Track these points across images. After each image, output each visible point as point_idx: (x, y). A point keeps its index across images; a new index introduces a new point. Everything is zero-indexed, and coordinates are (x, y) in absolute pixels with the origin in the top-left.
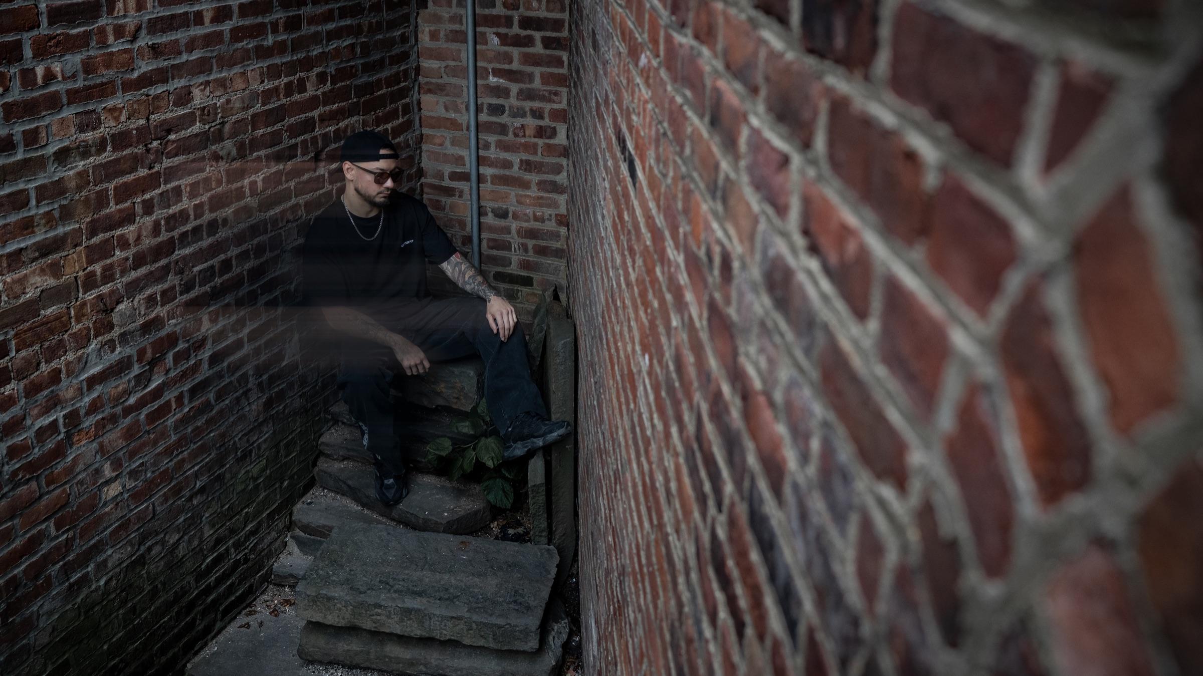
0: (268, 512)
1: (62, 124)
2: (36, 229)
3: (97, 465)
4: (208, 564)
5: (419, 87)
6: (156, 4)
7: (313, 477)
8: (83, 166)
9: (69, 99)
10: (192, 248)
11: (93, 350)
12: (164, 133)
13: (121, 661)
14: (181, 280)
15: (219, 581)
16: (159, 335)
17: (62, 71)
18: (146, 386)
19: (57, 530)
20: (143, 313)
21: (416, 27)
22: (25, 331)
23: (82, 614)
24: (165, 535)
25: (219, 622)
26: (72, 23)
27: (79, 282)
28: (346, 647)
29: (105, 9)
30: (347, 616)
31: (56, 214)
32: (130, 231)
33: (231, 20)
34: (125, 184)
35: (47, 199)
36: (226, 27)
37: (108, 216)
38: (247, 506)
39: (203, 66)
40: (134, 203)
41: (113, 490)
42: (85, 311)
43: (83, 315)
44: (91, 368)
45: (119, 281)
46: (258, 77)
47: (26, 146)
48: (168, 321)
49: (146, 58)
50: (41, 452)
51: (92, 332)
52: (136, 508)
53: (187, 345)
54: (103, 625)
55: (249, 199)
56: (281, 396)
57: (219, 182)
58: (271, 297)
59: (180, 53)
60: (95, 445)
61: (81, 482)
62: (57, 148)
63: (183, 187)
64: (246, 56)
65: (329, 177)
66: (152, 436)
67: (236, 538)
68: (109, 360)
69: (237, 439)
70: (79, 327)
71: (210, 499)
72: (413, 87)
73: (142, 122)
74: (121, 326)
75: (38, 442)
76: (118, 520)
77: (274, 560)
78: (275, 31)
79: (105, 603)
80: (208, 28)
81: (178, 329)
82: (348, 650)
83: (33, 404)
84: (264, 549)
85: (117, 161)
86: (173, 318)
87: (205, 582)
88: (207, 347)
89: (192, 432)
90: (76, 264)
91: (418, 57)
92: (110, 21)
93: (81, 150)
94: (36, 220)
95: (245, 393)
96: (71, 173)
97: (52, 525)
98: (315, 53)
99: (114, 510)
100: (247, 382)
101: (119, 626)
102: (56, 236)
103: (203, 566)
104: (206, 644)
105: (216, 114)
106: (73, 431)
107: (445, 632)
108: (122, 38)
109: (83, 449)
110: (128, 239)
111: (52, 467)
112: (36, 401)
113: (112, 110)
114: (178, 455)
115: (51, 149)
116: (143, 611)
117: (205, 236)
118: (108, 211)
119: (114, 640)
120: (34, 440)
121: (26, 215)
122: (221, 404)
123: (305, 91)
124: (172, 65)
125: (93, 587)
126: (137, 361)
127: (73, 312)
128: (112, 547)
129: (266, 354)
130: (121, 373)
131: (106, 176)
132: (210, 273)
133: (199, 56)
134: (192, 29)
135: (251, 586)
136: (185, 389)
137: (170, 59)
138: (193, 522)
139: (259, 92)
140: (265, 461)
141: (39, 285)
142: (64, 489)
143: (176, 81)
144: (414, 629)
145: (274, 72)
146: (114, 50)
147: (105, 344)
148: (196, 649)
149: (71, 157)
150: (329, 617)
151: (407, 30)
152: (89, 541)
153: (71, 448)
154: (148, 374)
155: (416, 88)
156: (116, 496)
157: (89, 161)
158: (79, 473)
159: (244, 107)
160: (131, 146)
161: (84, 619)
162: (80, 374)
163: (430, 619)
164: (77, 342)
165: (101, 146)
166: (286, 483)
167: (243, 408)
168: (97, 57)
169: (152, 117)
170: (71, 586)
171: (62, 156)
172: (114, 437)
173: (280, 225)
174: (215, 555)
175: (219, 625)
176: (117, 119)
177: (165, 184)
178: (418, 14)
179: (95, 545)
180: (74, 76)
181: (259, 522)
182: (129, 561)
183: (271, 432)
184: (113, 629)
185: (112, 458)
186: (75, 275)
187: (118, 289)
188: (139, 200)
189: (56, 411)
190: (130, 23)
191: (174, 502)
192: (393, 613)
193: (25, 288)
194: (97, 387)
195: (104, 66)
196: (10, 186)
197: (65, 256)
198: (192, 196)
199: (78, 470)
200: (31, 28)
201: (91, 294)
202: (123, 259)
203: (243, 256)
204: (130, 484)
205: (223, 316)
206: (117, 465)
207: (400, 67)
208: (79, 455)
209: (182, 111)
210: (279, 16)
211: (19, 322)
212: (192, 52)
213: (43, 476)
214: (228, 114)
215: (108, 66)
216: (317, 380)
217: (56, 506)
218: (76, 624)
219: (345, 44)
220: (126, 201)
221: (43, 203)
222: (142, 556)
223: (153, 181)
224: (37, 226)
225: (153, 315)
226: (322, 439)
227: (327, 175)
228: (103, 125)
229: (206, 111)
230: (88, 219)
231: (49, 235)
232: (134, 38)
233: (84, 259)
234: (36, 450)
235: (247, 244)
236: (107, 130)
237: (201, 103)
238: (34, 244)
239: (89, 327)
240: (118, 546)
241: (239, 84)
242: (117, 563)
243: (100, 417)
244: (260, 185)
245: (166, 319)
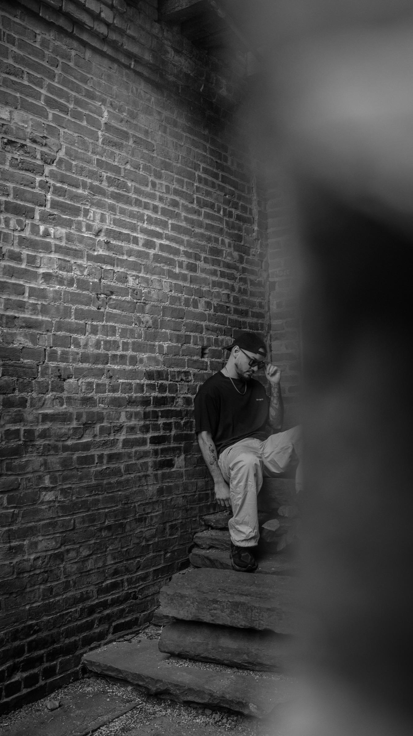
0: (154, 568)
1: (50, 260)
2: (26, 310)
3: (40, 473)
4: (107, 584)
5: (271, 337)
6: (112, 223)
7: (188, 560)
8: (59, 288)
9: (56, 249)
10: (119, 367)
11: (49, 398)
12: (108, 293)
13: (37, 624)
14: (110, 383)
15: (115, 602)
16: (92, 410)
17: (54, 233)
18: (79, 439)
19: (9, 503)
20: (83, 391)
21: (269, 302)
22: (9, 365)
23: (15, 573)
24: (80, 546)
25: (111, 634)
26: (64, 212)
27: (47, 353)
28: (192, 640)
29: (83, 213)
30: (194, 611)
31: (39, 307)
32: (82, 338)
33: (155, 249)
34: (82, 309)
35: (35, 297)
36: (152, 252)
37: (70, 323)
38: (140, 557)
39: (135, 266)
40: (86, 324)
41: (49, 496)
42: (47, 372)
43: (46, 374)
44: (46, 409)
45: (71, 364)
46: (168, 287)
47: (28, 262)
48: (99, 404)
49: (103, 247)
50: (6, 446)
51: (50, 387)
52: (62, 516)
53: (109, 425)
54: (28, 590)
55: (158, 354)
56: (169, 490)
57: (140, 336)
58: (168, 422)
59: (123, 254)
60: (41, 459)
61: (29, 480)
62: (45, 271)
63: (117, 328)
64: (161, 272)
65: (210, 364)
66: (80, 473)
67: (130, 576)
68: (58, 410)
69: (137, 505)
70: (42, 379)
71: (114, 537)
72: (267, 336)
73: (96, 280)
74: (69, 392)
75: (6, 438)
76: (49, 519)
77: (155, 607)
78: (181, 266)
79: (32, 574)
80: (140, 248)
81: (105, 412)
82: (193, 642)
83: (7, 412)
84: (149, 596)
85: (78, 294)
86: (102, 404)
87: (104, 597)
88: (123, 433)
89: (107, 484)
90: (46, 342)
91: (270, 319)
92: (85, 220)
93: (59, 279)
94: (26, 305)
95: (146, 476)
96: (51, 289)
97: (5, 498)
98: (204, 289)
99: (47, 510)
100: (147, 470)
101: (39, 597)
102: (37, 319)
103: (104, 584)
104: (99, 646)
105: (142, 297)
106: (29, 443)
107: (262, 622)
108: (90, 231)
109: (34, 458)
110: (79, 342)
111: (12, 459)
112: (9, 412)
113: (80, 266)
114: (95, 495)
115: (41, 271)
116: (58, 595)
117: (128, 363)
118: (70, 320)
119: (34, 605)
120: (3, 435)
121: (21, 299)
122: (128, 476)
123: (198, 308)
124: (118, 258)
125: (26, 558)
126: (76, 419)
127: (40, 369)
128: (43, 536)
129: (161, 457)
130: (65, 422)
131: (71, 300)
132: (128, 388)
133: (134, 260)
134: (132, 244)
135: (137, 619)
136: (105, 453)
137: (117, 254)
138: (99, 548)
139: (169, 296)
140: (155, 530)
141: (22, 343)
142: (17, 478)
143: (119, 268)
144: (239, 620)
145: (180, 289)
146: (85, 235)
147: (57, 399)
148: (92, 646)
149: (52, 280)
150: (181, 612)
151: (263, 301)
152: (28, 523)
153: (26, 454)
154: (81, 430)
155: (269, 338)
156: (51, 501)
157: (62, 287)
158: (28, 473)
159: (158, 300)
160: (88, 290)
161: (16, 578)
162: (38, 409)
163: (252, 611)
164: (40, 388)
165: (71, 283)
166: (169, 555)
167: (143, 486)
168: (74, 235)
169: (103, 281)
170: (11, 548)
171: (47, 277)
172: (54, 460)
173: (177, 380)
174: (113, 580)
175: (110, 637)
176: (82, 272)
177: (107, 322)
178: (270, 294)
179: (31, 528)
180: (60, 239)
181: (147, 573)
182: (52, 552)
183: (161, 512)
184: (34, 597)
185: (51, 474)
186: (45, 347)
187: (69, 368)
188: (89, 323)
189: (20, 425)
190: (97, 225)
191: (89, 526)
192: (225, 607)
193: (13, 340)
194: (48, 422)
195: (78, 241)
196: (15, 280)
197: (40, 334)
198: (122, 336)
199: (28, 470)
200: (41, 206)
201: (53, 364)
202: (75, 352)
203: (152, 387)
204: (61, 498)
205: (135, 418)
206: (53, 480)
207: (258, 320)
208: (30, 460)
209: (120, 285)
210: (184, 260)
211: (6, 358)
212: (130, 256)
213: (5, 463)
214: (148, 300)
215: (80, 242)
216: (195, 492)
217: (10, 486)
218: (10, 578)
219: (223, 292)
220: (81, 320)
221: (32, 298)
222: (62, 554)
223: (99, 316)
224: (27, 309)
225: (90, 395)
226: (197, 535)
227: (209, 363)
228: (73, 272)
229: (135, 292)
230: (57, 320)
231: (33, 317)
232: (97, 235)
233: (51, 341)
234: (4, 443)
235: (154, 381)
236: (75, 275)
237: (132, 286)
238: (23, 318)
239: (48, 382)
240: (47, 537)
241: (157, 285)
242: (45, 549)
243: (47, 442)
244: (165, 349)
245: (98, 402)
